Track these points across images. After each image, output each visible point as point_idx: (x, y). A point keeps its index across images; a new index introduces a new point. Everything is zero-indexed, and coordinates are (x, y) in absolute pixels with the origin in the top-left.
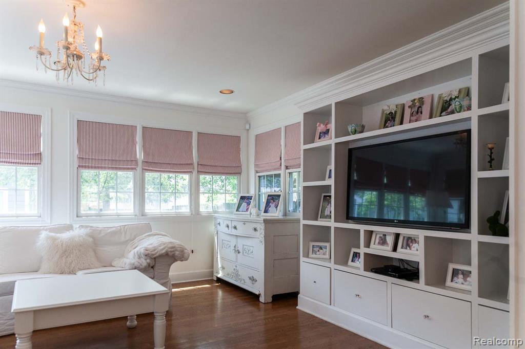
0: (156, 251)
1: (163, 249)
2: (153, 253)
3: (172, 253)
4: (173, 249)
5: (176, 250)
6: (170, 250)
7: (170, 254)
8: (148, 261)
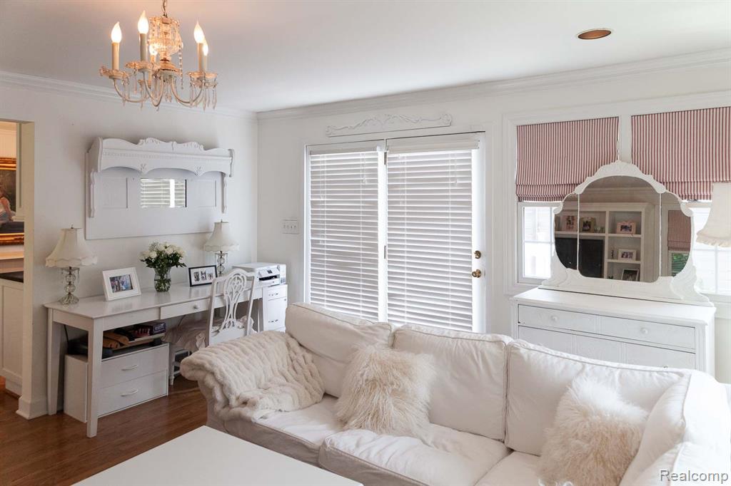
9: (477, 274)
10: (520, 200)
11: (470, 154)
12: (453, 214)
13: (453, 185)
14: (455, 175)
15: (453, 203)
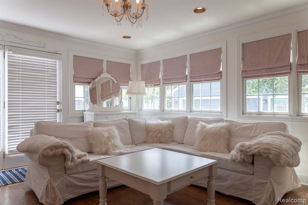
0: (250, 149)
1: (256, 148)
2: (248, 150)
3: (266, 155)
4: (266, 151)
5: (270, 153)
6: (263, 151)
7: (264, 155)
8: (242, 156)
9: (58, 111)
10: (74, 82)
11: (56, 62)
12: (48, 86)
13: (48, 74)
14: (49, 69)
15: (48, 81)
